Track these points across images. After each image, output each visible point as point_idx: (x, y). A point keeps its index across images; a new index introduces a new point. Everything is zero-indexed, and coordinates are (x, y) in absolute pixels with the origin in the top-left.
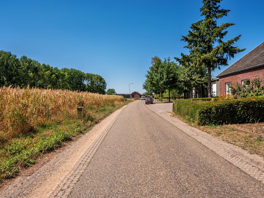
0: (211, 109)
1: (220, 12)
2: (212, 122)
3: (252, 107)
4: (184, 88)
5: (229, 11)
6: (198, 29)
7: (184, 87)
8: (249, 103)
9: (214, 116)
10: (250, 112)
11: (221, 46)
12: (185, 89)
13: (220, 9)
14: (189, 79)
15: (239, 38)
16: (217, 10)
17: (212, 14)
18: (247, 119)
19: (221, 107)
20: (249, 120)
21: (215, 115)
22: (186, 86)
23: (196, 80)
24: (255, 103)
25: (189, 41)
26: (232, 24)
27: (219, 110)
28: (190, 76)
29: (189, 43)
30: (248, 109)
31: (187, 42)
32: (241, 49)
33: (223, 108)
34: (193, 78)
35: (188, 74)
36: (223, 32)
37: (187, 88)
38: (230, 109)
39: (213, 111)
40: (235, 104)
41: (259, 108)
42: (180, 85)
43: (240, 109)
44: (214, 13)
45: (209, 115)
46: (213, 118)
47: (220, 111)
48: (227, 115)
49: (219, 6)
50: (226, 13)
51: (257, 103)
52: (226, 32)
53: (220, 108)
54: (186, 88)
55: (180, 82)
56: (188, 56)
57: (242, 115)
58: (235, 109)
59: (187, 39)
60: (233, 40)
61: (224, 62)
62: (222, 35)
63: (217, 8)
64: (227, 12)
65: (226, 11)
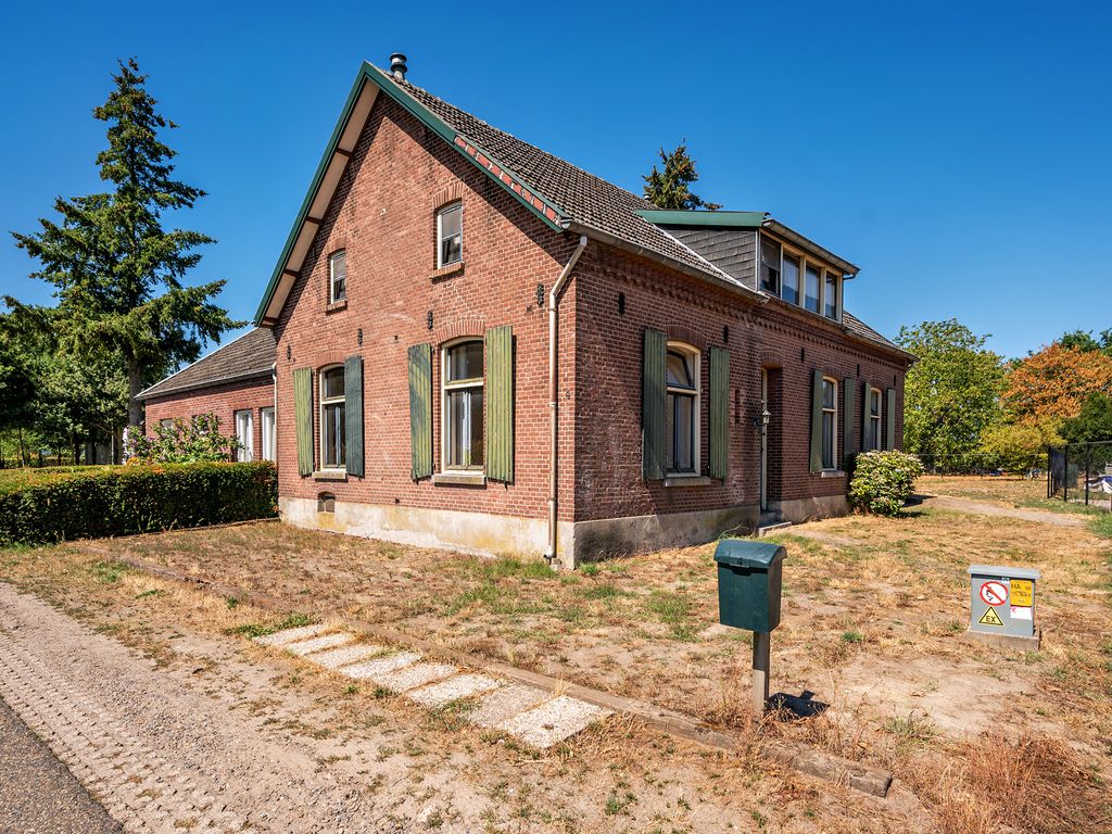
0: (17, 498)
1: (169, 186)
2: (22, 535)
3: (155, 489)
4: (68, 425)
5: (202, 194)
6: (86, 223)
7: (69, 421)
8: (145, 481)
9: (30, 520)
10: (148, 503)
11: (165, 302)
12: (74, 430)
13: (172, 177)
14: (89, 390)
15: (221, 288)
16: (161, 179)
17: (144, 186)
18: (141, 522)
19: (56, 491)
20: (144, 524)
21: (34, 514)
22: (79, 419)
23: (121, 398)
24: (161, 479)
25: (47, 257)
26: (207, 240)
27: (46, 502)
28: (97, 380)
29: (47, 265)
30: (142, 495)
31: (38, 259)
32: (234, 320)
33: (63, 495)
34: (109, 388)
35: (84, 373)
36: (184, 254)
37: (83, 428)
38: (84, 496)
39: (25, 502)
40: (102, 484)
41: (173, 493)
42: (51, 412)
43: (117, 496)
44: (151, 187)
45: (13, 516)
46: (24, 525)
47: (52, 503)
48: (77, 513)
49: (171, 168)
50: (193, 199)
51: (167, 480)
52: (198, 258)
53: (50, 494)
54: (79, 428)
55: (52, 400)
56: (41, 312)
57: (123, 513)
58: (103, 495)
59: (35, 250)
60: (203, 291)
61: (191, 352)
62: (184, 264)
63: (161, 171)
64: (196, 195)
65: (193, 192)
